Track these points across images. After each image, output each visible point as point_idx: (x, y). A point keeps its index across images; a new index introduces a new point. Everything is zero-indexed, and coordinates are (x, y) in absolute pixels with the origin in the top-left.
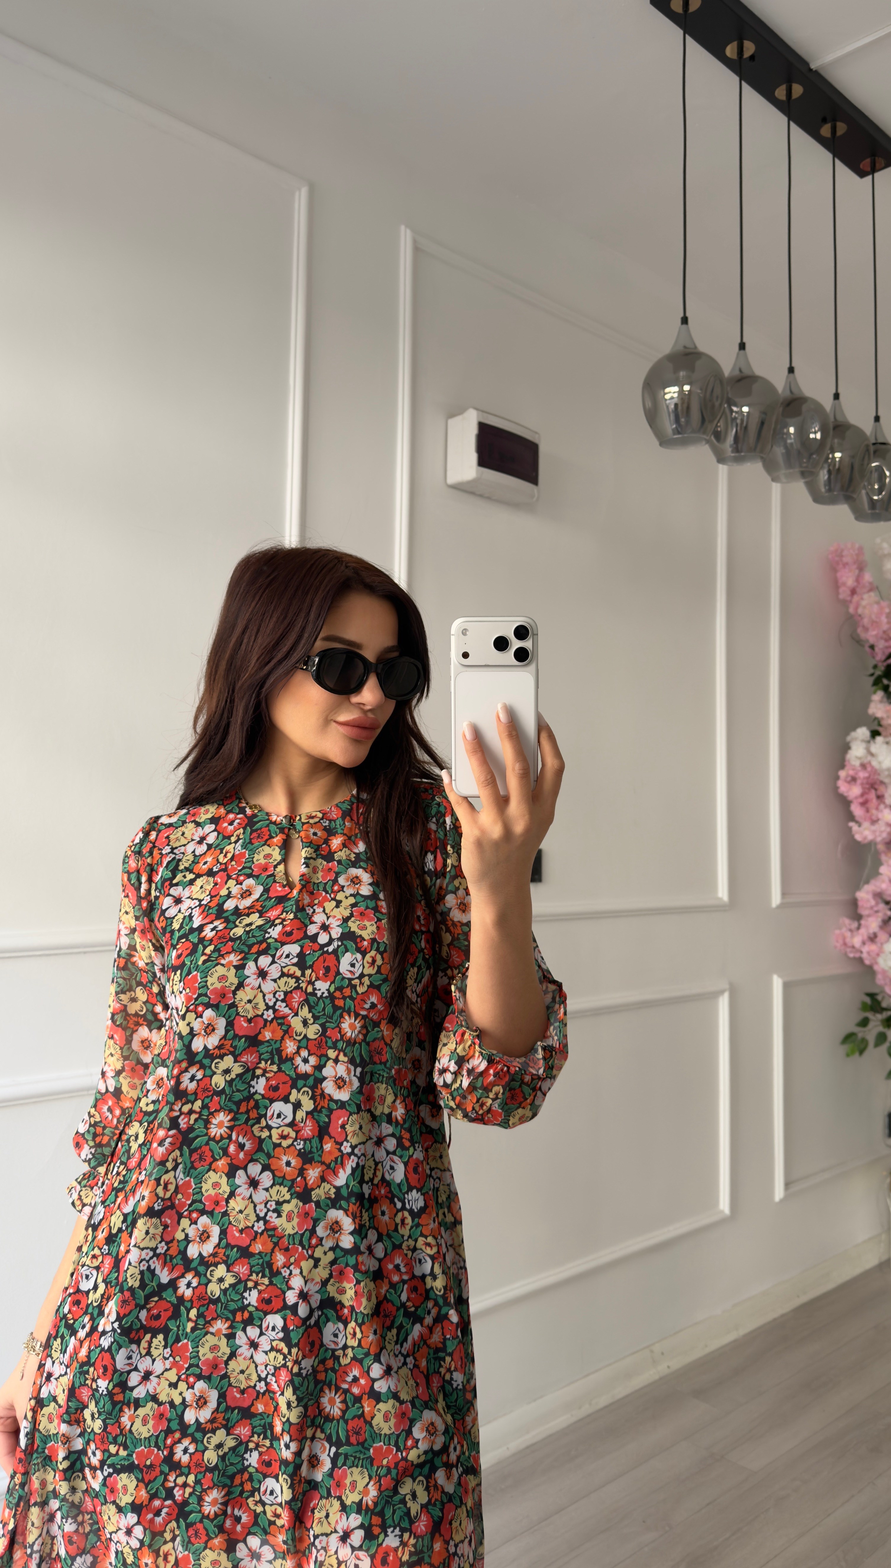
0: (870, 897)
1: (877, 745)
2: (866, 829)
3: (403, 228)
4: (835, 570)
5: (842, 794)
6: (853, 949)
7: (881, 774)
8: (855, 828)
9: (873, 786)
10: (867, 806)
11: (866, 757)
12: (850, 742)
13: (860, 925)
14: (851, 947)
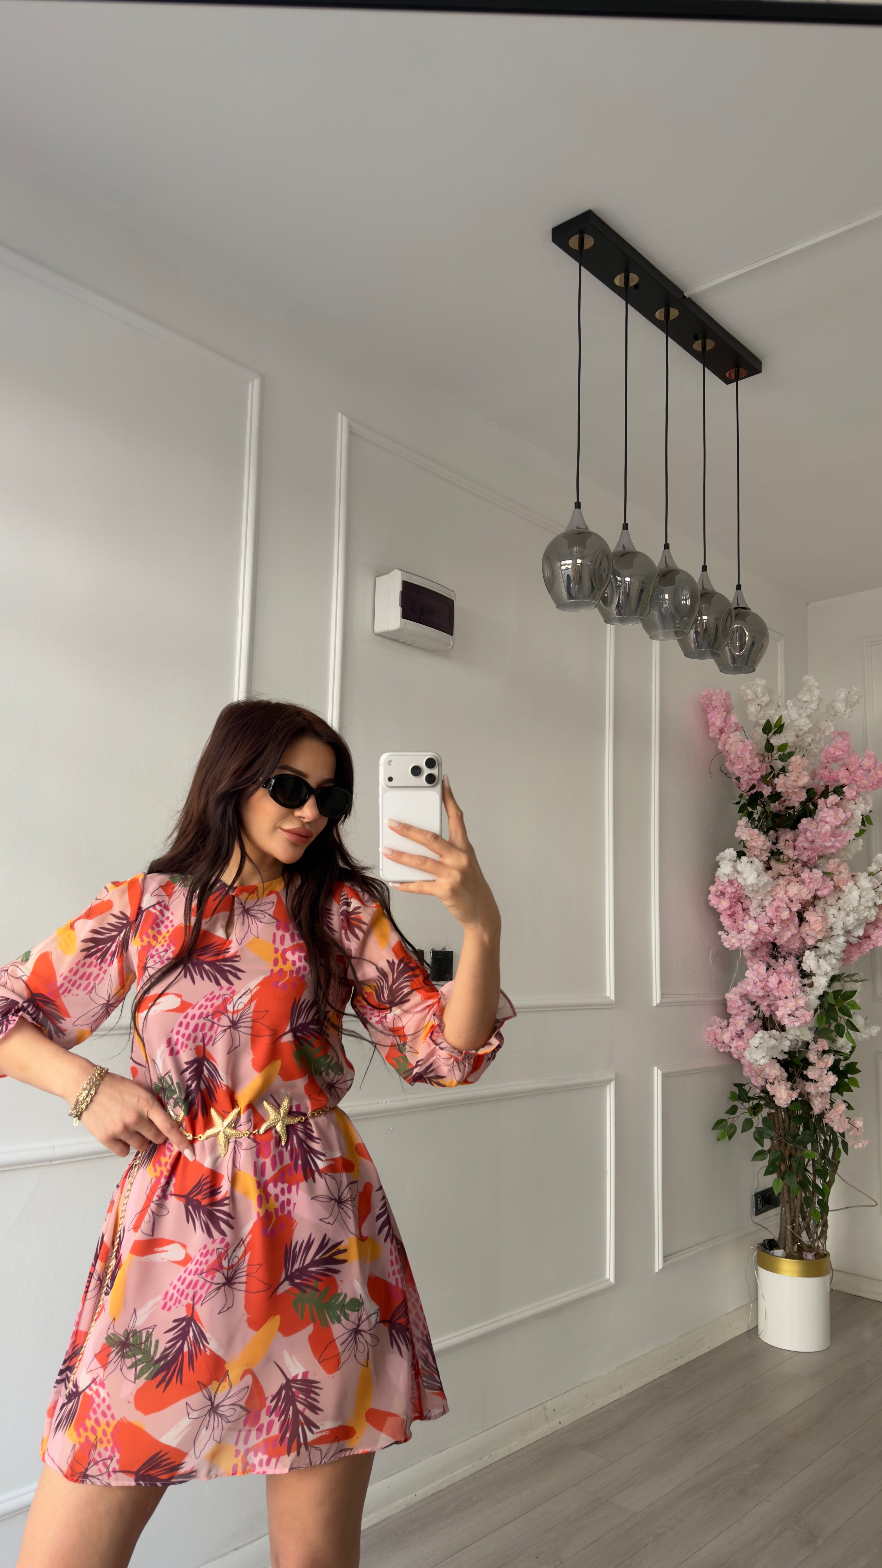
0: (738, 998)
1: (743, 864)
2: (733, 937)
3: (340, 414)
4: (706, 712)
5: (713, 907)
6: (723, 1045)
7: (746, 890)
8: (724, 936)
9: (740, 900)
10: (734, 917)
11: (733, 874)
12: (719, 861)
13: (729, 1023)
14: (721, 1043)
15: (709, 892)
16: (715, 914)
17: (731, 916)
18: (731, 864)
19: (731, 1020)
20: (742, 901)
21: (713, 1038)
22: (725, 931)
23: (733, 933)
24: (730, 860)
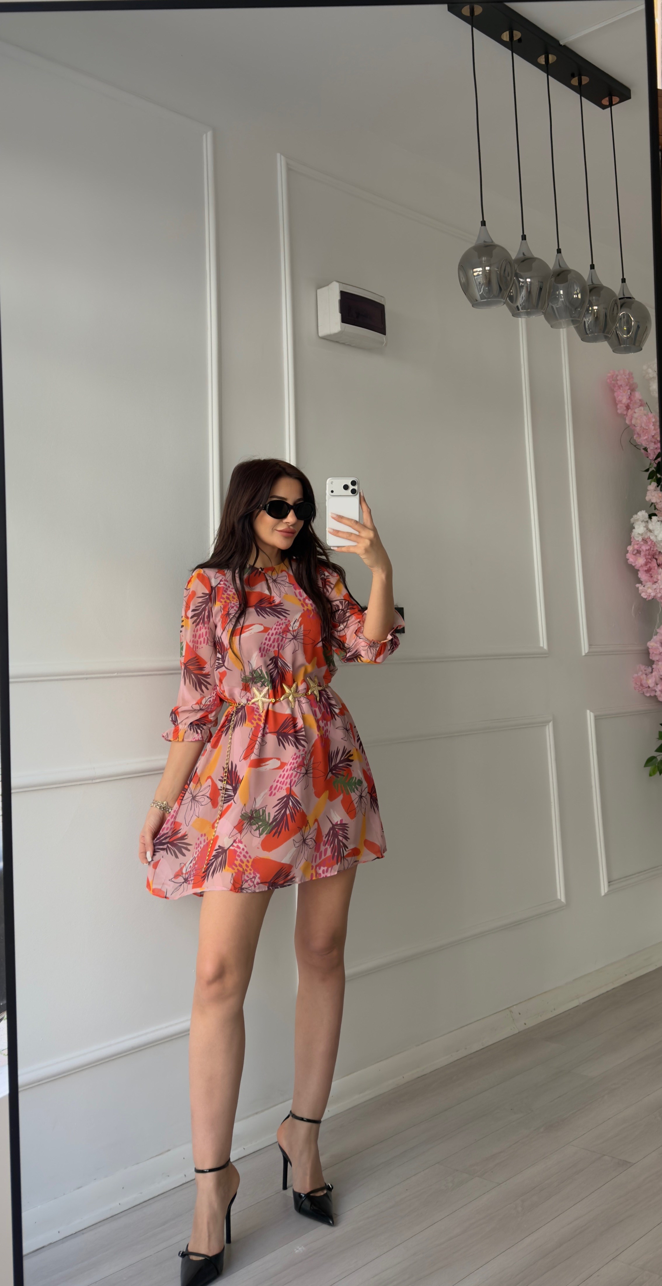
0: (658, 645)
1: (653, 524)
2: (648, 588)
3: (278, 155)
4: (613, 391)
5: (631, 565)
6: (649, 690)
7: (658, 545)
8: (641, 588)
9: (653, 556)
10: (651, 573)
11: (646, 533)
12: (634, 523)
13: (652, 669)
14: (646, 687)
15: (627, 552)
16: (634, 571)
17: (648, 571)
18: (644, 524)
19: (654, 666)
20: (657, 557)
21: (639, 684)
22: (642, 584)
23: (649, 584)
24: (642, 522)
